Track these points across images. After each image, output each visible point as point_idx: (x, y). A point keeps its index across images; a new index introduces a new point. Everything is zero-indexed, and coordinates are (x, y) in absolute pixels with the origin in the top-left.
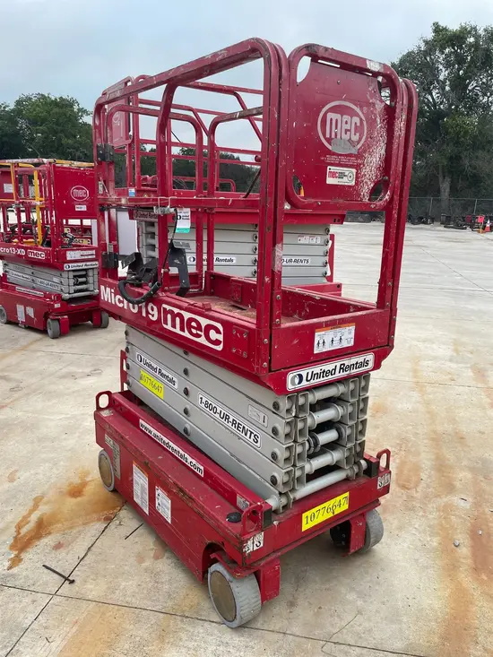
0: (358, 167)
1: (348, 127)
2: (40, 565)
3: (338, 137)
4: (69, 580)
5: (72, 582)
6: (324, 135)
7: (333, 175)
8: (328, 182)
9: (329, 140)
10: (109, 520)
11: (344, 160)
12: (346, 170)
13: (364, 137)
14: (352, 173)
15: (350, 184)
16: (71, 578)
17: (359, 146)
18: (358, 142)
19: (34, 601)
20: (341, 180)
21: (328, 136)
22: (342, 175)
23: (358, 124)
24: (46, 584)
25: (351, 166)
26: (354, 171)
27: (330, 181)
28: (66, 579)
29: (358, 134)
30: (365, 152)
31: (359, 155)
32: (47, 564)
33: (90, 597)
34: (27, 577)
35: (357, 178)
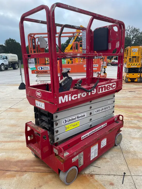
2: (123, 185)
4: (124, 175)
5: (125, 173)
10: (92, 175)
16: (123, 174)
19: (137, 179)
24: (129, 180)
28: (124, 176)
32: (121, 183)
33: (127, 168)
34: (130, 186)
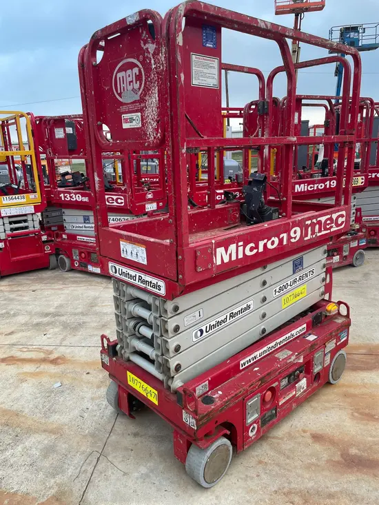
0: (141, 110)
1: (130, 79)
3: (126, 90)
6: (117, 91)
7: (126, 121)
8: (124, 127)
9: (120, 95)
11: (131, 107)
12: (134, 115)
13: (143, 82)
14: (138, 116)
15: (138, 126)
17: (140, 92)
18: (139, 89)
20: (131, 124)
21: (119, 92)
22: (131, 120)
23: (137, 74)
25: (136, 111)
26: (139, 114)
27: (125, 126)
29: (138, 82)
30: (145, 95)
31: (142, 100)
35: (142, 120)
